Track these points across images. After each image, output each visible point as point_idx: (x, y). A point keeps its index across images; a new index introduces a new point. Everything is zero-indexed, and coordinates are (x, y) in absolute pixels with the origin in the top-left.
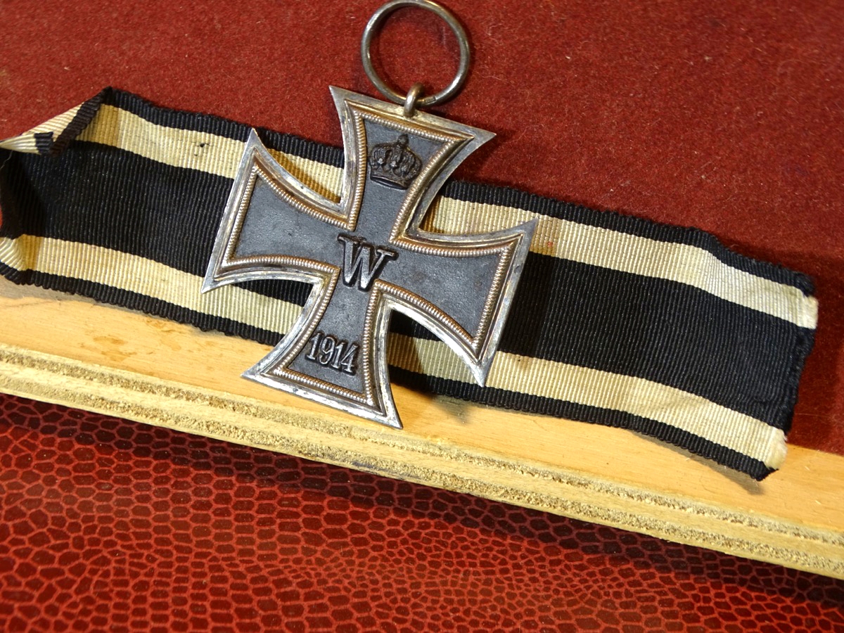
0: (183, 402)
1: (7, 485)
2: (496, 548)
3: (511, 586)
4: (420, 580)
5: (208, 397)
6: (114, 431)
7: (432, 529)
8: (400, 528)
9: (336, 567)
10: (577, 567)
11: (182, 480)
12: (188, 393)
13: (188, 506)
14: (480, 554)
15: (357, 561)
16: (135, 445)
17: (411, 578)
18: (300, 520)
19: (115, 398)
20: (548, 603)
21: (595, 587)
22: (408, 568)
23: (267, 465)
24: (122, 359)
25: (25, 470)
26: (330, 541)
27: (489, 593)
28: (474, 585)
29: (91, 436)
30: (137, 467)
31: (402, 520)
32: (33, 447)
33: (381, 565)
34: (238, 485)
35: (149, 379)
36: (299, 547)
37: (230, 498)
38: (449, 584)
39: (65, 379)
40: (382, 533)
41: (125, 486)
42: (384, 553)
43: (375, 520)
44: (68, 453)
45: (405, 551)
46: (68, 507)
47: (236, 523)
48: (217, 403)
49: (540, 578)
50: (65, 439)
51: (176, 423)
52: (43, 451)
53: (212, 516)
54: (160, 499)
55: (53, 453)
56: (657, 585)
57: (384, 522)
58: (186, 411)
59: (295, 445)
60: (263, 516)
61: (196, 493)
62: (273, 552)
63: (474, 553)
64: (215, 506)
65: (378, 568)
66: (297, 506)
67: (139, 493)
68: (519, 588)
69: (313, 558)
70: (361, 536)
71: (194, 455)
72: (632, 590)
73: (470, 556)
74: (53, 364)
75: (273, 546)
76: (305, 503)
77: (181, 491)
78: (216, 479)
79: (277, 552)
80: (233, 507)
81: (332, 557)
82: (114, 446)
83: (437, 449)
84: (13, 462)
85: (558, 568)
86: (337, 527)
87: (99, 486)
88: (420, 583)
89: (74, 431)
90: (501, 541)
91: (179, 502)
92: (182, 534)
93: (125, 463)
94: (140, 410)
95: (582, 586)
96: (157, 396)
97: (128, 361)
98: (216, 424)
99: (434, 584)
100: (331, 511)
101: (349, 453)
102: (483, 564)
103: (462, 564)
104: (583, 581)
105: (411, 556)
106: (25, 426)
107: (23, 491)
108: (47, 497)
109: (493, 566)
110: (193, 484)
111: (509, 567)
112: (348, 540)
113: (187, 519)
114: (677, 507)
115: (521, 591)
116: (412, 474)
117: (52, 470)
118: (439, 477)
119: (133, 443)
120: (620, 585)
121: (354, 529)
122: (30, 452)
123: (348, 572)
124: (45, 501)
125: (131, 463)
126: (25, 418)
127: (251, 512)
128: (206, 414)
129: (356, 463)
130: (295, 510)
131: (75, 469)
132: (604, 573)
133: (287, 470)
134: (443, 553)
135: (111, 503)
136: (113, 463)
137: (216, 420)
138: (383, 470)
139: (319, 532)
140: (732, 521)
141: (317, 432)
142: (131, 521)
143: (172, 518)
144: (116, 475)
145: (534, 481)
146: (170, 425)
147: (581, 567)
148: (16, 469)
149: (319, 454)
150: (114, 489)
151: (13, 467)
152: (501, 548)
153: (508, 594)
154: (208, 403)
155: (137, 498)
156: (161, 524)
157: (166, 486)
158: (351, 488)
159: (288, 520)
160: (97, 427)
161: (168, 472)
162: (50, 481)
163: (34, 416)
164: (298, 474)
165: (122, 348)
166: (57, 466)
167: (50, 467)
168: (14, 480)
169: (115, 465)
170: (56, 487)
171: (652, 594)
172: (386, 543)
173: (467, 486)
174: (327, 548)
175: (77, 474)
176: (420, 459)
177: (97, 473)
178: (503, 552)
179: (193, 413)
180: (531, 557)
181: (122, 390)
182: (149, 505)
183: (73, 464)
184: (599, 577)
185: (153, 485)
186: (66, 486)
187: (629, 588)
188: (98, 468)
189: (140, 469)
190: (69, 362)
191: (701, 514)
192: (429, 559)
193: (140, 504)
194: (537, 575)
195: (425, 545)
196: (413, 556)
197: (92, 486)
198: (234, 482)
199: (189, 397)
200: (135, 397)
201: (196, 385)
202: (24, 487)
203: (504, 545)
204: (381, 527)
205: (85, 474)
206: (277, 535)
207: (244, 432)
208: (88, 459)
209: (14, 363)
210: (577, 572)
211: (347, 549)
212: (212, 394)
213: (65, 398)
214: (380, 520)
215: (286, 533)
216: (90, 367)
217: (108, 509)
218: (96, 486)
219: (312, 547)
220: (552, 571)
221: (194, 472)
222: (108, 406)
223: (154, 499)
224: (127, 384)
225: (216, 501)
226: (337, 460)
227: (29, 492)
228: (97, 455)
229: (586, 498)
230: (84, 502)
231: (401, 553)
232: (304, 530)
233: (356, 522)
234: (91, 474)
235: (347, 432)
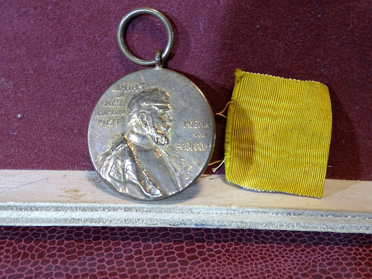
0: (112, 212)
1: (35, 269)
2: (264, 249)
3: (277, 266)
4: (237, 272)
5: (123, 208)
6: (82, 231)
7: (234, 246)
8: (220, 249)
9: (198, 274)
10: (301, 251)
11: (117, 247)
12: (114, 208)
13: (123, 259)
14: (258, 253)
15: (207, 269)
16: (93, 236)
17: (233, 272)
18: (175, 255)
19: (80, 217)
20: (296, 271)
21: (313, 259)
22: (230, 267)
23: (154, 232)
24: (80, 198)
25: (42, 259)
26: (191, 262)
27: (269, 272)
28: (261, 269)
29: (72, 236)
30: (96, 246)
31: (220, 245)
32: (45, 247)
33: (217, 269)
34: (143, 244)
35: (94, 205)
36: (178, 268)
37: (141, 251)
38: (250, 271)
39: (54, 213)
40: (213, 253)
41: (91, 256)
42: (217, 262)
43: (208, 247)
44: (62, 246)
45: (226, 259)
46: (66, 273)
47: (147, 263)
48: (128, 210)
49: (288, 259)
50: (60, 240)
51: (110, 223)
52: (50, 248)
53: (135, 262)
54: (109, 259)
55: (55, 248)
56: (338, 252)
57: (212, 247)
58: (114, 216)
59: (167, 222)
60: (158, 256)
61: (125, 252)
62: (167, 273)
63: (255, 253)
64: (135, 257)
65: (217, 270)
66: (172, 249)
67: (99, 258)
68: (281, 266)
69: (186, 272)
70: (204, 256)
71: (121, 234)
72: (328, 256)
73: (254, 255)
74: (47, 207)
75: (166, 270)
76: (175, 246)
77: (118, 253)
78: (133, 243)
79: (169, 273)
80: (144, 255)
81: (195, 269)
82: (83, 238)
83: (232, 211)
84: (36, 256)
85: (293, 253)
86: (193, 254)
87: (79, 259)
88: (237, 274)
89: (64, 235)
90: (265, 245)
91: (118, 258)
92: (123, 274)
93: (90, 245)
94: (92, 220)
95: (307, 259)
96: (99, 212)
97: (82, 199)
98: (129, 220)
99: (244, 273)
100: (188, 247)
101: (193, 221)
102: (262, 258)
103: (252, 260)
104: (306, 257)
105: (229, 261)
106: (40, 238)
107: (43, 270)
108: (55, 270)
109: (266, 258)
110: (123, 248)
111: (273, 257)
112: (199, 259)
113: (124, 266)
114: (343, 217)
115: (283, 267)
116: (223, 225)
117: (56, 256)
118: (235, 224)
119: (92, 235)
120: (322, 255)
121: (200, 254)
122: (43, 250)
123: (204, 275)
124: (54, 273)
125: (92, 244)
126: (40, 234)
127: (152, 256)
128: (124, 216)
129: (196, 225)
130: (172, 250)
131: (67, 253)
132: (314, 251)
133: (164, 232)
134: (242, 257)
135: (86, 266)
136: (84, 246)
137: (129, 218)
138: (209, 225)
139: (185, 259)
140: (369, 218)
141: (176, 214)
142: (97, 273)
143: (117, 267)
144: (86, 252)
145: (278, 217)
146: (107, 224)
147: (303, 250)
148: (38, 259)
149: (179, 224)
150: (87, 259)
151: (37, 259)
152: (266, 249)
153: (277, 270)
154: (124, 210)
155: (98, 261)
156: (112, 271)
157: (111, 252)
158: (193, 235)
159: (170, 256)
160: (74, 231)
161: (110, 245)
162: (55, 262)
163: (44, 232)
164: (169, 233)
165: (79, 193)
166: (58, 254)
167: (54, 255)
168: (38, 265)
169: (85, 247)
170: (58, 264)
171: (337, 256)
172: (216, 257)
173: (248, 225)
174: (191, 266)
175: (68, 256)
176: (225, 217)
177: (77, 253)
178: (268, 250)
179: (117, 217)
180: (280, 250)
181: (82, 213)
182: (104, 263)
183: (65, 251)
184: (312, 253)
185: (104, 253)
186: (63, 263)
187: (326, 256)
188: (77, 250)
189: (97, 247)
190: (54, 204)
191: (354, 218)
192: (237, 261)
193: (100, 264)
194: (286, 258)
195: (233, 255)
196: (230, 261)
197: (76, 260)
198: (141, 243)
199: (114, 209)
200: (89, 215)
201: (116, 203)
202: (43, 268)
203: (267, 247)
204: (212, 250)
205: (72, 255)
206: (167, 265)
207: (143, 221)
208: (72, 247)
209: (28, 210)
210: (302, 253)
211: (200, 264)
212: (125, 206)
213: (56, 222)
214: (210, 247)
215: (171, 263)
216: (65, 205)
217: (85, 269)
218: (78, 259)
219: (184, 267)
220: (292, 255)
221: (122, 243)
222: (77, 222)
223: (106, 260)
224: (84, 209)
225: (135, 254)
226: (188, 225)
227: (46, 270)
228: (76, 244)
229: (302, 220)
230: (73, 269)
231: (225, 261)
232: (178, 259)
233: (200, 250)
234: (74, 254)
235: (190, 211)
